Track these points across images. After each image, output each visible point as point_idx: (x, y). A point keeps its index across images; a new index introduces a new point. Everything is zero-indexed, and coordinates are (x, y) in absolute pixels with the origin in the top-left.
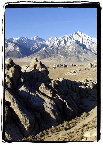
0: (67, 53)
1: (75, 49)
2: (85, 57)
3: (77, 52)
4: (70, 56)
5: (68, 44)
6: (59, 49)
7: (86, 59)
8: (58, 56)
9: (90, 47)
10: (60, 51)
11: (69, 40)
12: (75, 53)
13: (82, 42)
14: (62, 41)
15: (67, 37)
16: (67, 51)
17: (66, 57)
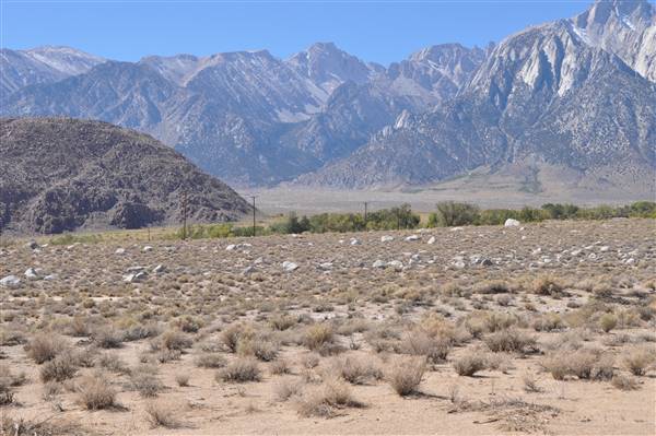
0: (576, 142)
1: (624, 109)
3: (643, 133)
4: (598, 160)
5: (566, 83)
6: (507, 119)
8: (510, 160)
10: (517, 134)
11: (569, 59)
12: (633, 136)
14: (525, 67)
15: (558, 41)
16: (572, 129)
17: (570, 166)
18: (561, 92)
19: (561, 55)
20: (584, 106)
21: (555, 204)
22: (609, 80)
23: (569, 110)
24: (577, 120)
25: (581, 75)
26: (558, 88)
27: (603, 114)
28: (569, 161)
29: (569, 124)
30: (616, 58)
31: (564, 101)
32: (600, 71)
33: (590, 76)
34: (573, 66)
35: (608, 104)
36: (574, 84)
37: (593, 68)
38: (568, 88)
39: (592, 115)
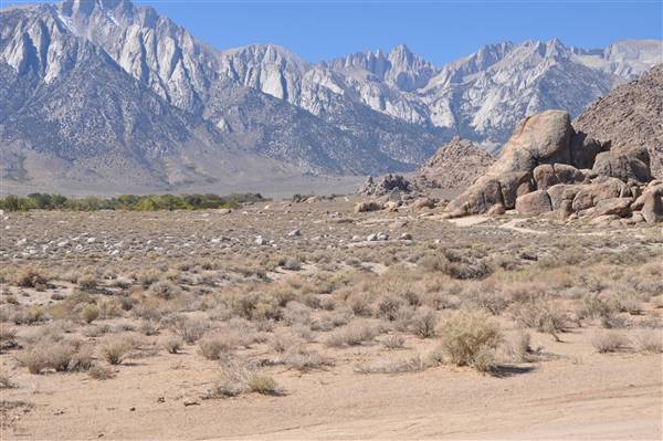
0: (64, 132)
1: (111, 103)
2: (186, 160)
3: (128, 128)
4: (87, 152)
5: (52, 72)
7: (192, 168)
9: (196, 95)
11: (55, 46)
12: (119, 130)
13: (143, 59)
14: (9, 48)
15: (43, 25)
16: (60, 118)
17: (58, 155)
18: (48, 79)
19: (46, 40)
20: (71, 95)
21: (42, 193)
22: (96, 72)
23: (58, 98)
24: (64, 109)
25: (68, 64)
26: (44, 75)
27: (91, 105)
28: (57, 150)
29: (57, 113)
30: (102, 51)
31: (51, 88)
32: (86, 62)
33: (77, 66)
34: (59, 54)
35: (95, 96)
36: (61, 72)
37: (80, 58)
38: (55, 75)
39: (80, 105)
